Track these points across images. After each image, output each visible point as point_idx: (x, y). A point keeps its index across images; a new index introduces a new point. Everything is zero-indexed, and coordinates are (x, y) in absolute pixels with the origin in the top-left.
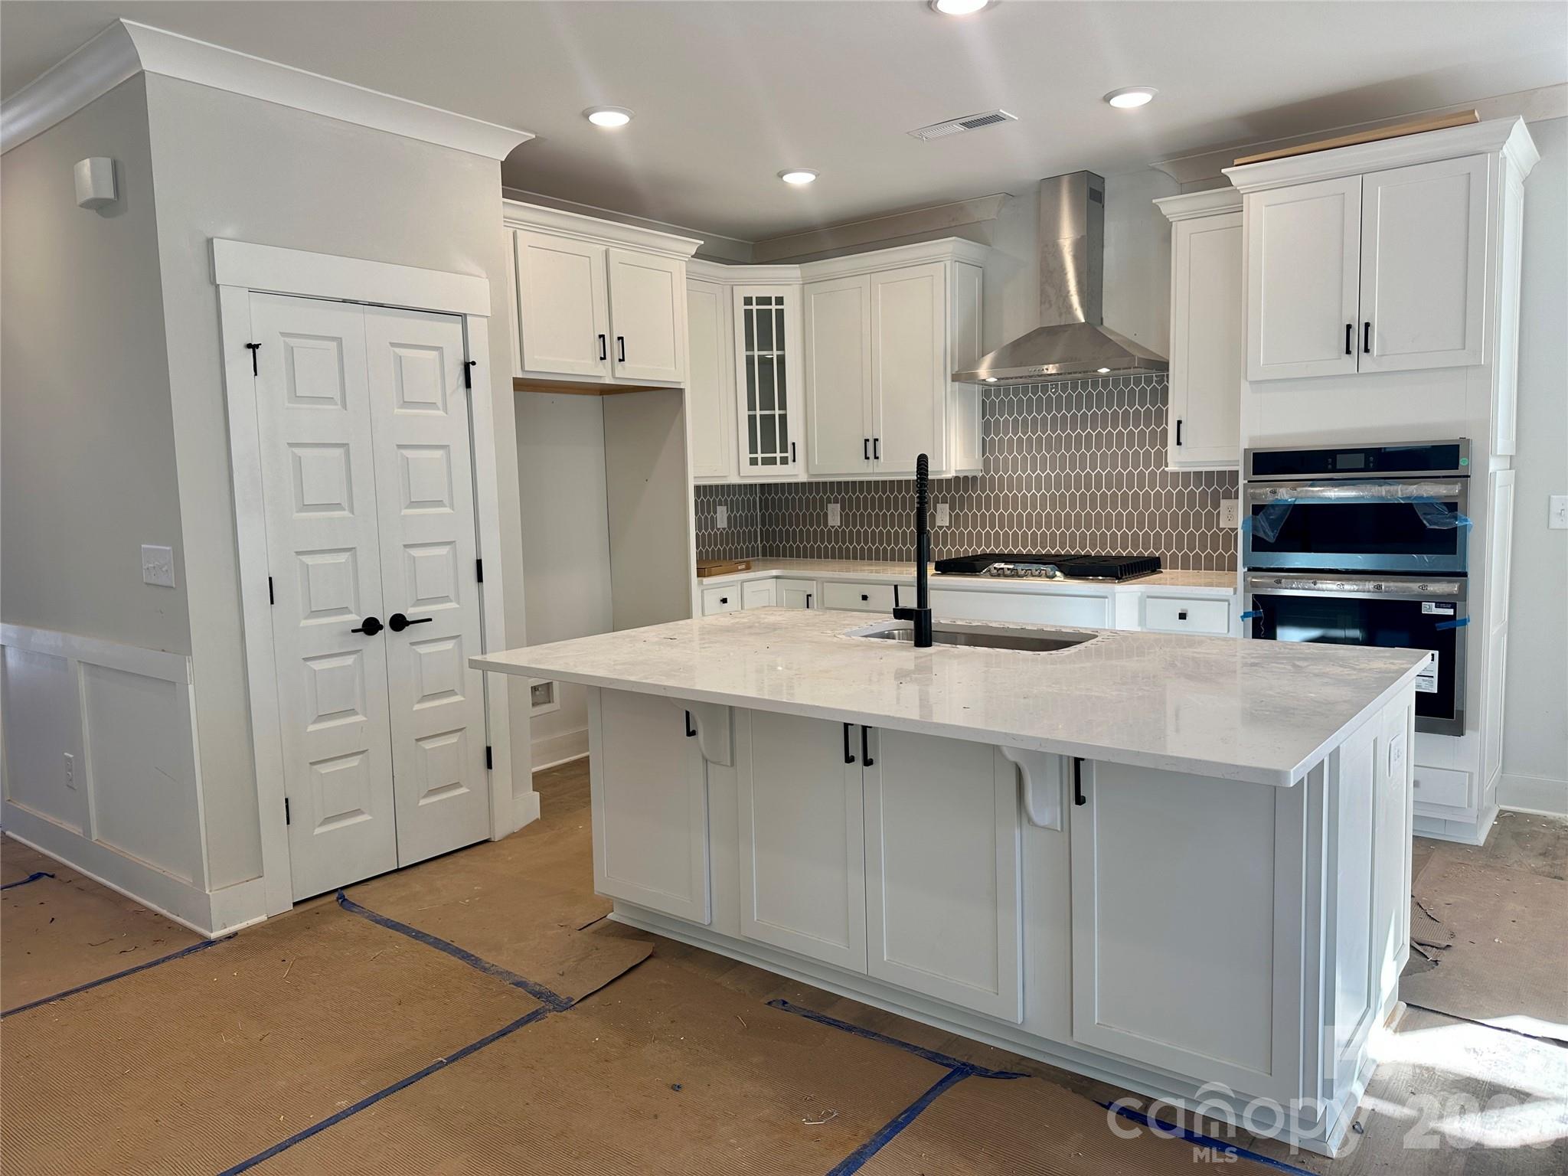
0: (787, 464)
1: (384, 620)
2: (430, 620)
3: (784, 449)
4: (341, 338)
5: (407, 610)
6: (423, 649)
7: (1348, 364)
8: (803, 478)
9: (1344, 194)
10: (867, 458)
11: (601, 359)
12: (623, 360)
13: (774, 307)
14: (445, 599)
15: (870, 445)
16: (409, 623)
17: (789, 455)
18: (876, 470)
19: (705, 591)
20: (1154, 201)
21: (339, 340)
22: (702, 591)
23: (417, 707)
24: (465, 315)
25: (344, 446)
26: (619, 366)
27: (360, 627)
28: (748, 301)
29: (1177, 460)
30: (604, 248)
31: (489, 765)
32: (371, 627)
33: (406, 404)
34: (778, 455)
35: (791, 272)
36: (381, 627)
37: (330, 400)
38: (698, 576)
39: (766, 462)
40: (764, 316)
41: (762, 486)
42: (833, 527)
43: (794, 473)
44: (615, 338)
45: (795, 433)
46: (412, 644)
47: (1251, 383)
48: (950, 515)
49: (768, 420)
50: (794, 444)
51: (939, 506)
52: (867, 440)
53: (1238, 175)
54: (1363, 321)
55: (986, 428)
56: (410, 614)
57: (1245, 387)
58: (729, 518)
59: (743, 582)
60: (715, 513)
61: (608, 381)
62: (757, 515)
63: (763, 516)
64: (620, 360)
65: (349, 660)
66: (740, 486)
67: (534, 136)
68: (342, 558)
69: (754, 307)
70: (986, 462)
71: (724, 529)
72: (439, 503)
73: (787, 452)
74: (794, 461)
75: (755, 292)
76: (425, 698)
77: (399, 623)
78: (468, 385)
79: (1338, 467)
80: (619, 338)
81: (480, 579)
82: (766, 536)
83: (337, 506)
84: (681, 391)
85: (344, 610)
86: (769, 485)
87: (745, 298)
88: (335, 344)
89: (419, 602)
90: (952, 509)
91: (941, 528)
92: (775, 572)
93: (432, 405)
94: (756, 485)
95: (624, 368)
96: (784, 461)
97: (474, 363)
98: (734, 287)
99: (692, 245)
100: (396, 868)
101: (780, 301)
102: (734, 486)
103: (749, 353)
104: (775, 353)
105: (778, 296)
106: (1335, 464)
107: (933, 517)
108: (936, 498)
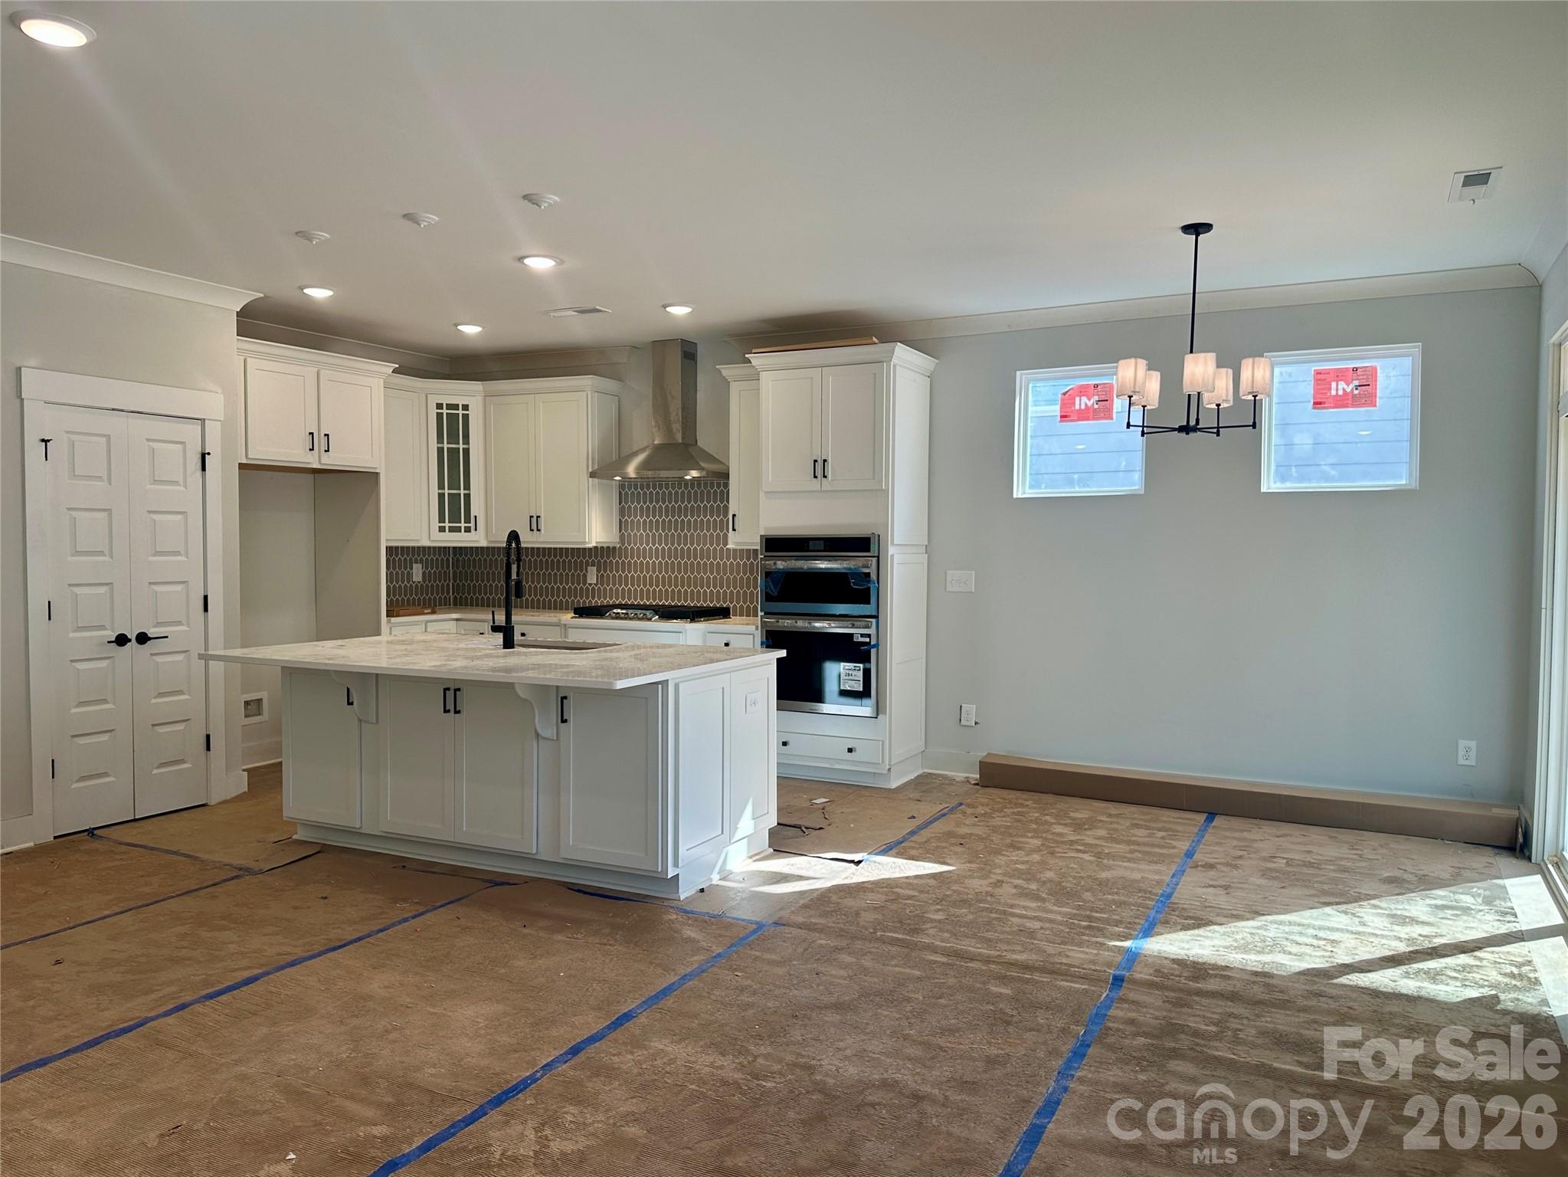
0: (470, 532)
1: (132, 636)
2: (167, 637)
3: (468, 520)
4: (109, 436)
5: (149, 629)
6: (159, 659)
7: (815, 485)
8: (483, 543)
9: (812, 378)
10: (532, 530)
11: (310, 450)
12: (328, 451)
13: (461, 412)
14: (179, 623)
15: (534, 520)
16: (150, 639)
17: (472, 525)
18: (541, 540)
19: (393, 628)
20: (717, 367)
21: (108, 437)
22: (391, 629)
23: (154, 701)
24: (204, 420)
25: (109, 511)
26: (324, 456)
27: (114, 639)
28: (439, 406)
29: (734, 542)
30: (316, 370)
31: (208, 748)
32: (122, 640)
33: (155, 482)
34: (463, 525)
35: (477, 386)
36: (130, 640)
37: (100, 478)
38: (387, 616)
39: (452, 530)
40: (453, 418)
41: (455, 548)
43: (477, 539)
44: (322, 435)
45: (476, 509)
46: (152, 655)
47: (766, 492)
48: (597, 575)
49: (455, 499)
50: (476, 517)
51: (589, 568)
52: (531, 517)
53: (757, 360)
54: (822, 458)
55: (622, 512)
56: (152, 632)
57: (762, 494)
58: (424, 573)
59: (427, 622)
60: (411, 568)
61: (315, 467)
62: (449, 573)
63: (455, 573)
64: (326, 451)
65: (104, 664)
66: (429, 548)
67: (262, 295)
68: (103, 590)
69: (445, 411)
70: (622, 537)
71: (419, 582)
72: (177, 553)
73: (470, 523)
74: (476, 530)
75: (446, 400)
76: (161, 695)
77: (143, 638)
78: (204, 468)
79: (810, 548)
80: (325, 435)
81: (206, 609)
82: (457, 589)
83: (101, 553)
84: (376, 476)
85: (102, 627)
86: (461, 548)
87: (437, 404)
88: (104, 439)
89: (158, 624)
90: (598, 571)
91: (590, 584)
92: (455, 616)
93: (176, 483)
94: (449, 548)
95: (329, 457)
96: (468, 530)
97: (209, 454)
98: (429, 395)
99: (388, 368)
100: (133, 818)
101: (466, 407)
102: (424, 548)
103: (440, 445)
104: (461, 446)
105: (464, 403)
106: (808, 546)
107: (585, 576)
108: (587, 563)
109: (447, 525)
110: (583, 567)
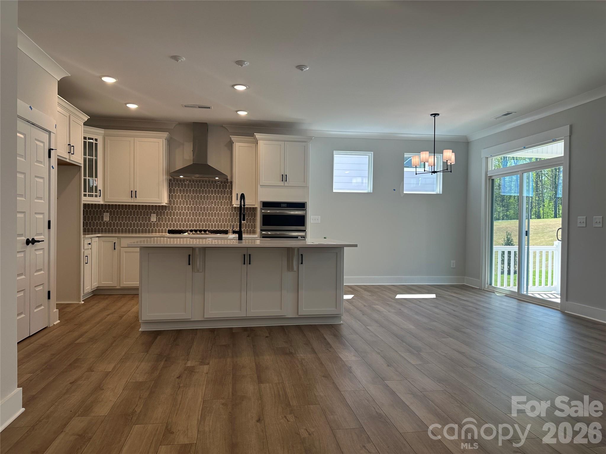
0: (97, 197)
1: (31, 240)
2: (43, 241)
3: (96, 192)
5: (34, 237)
6: (37, 252)
7: (282, 184)
8: (102, 203)
9: (280, 145)
10: (132, 197)
11: (69, 153)
13: (94, 142)
14: (42, 234)
15: (134, 193)
16: (36, 242)
17: (98, 194)
18: (135, 201)
19: (85, 240)
23: (35, 274)
24: (50, 132)
25: (25, 174)
27: (25, 242)
28: (85, 138)
30: (68, 114)
31: (49, 298)
32: (28, 242)
33: (37, 161)
34: (94, 194)
35: (101, 131)
38: (83, 234)
39: (89, 196)
40: (91, 144)
42: (106, 221)
43: (100, 200)
45: (100, 187)
46: (35, 250)
47: (260, 185)
48: (156, 218)
50: (100, 190)
51: (152, 215)
52: (132, 191)
53: (258, 136)
54: (285, 174)
56: (36, 238)
57: (259, 186)
59: (92, 238)
61: (68, 161)
65: (22, 254)
68: (22, 215)
69: (87, 141)
70: (170, 201)
72: (41, 198)
74: (100, 196)
75: (88, 135)
76: (36, 271)
77: (33, 242)
78: (50, 156)
79: (281, 206)
81: (49, 227)
83: (22, 196)
84: (80, 167)
85: (22, 235)
89: (37, 234)
90: (157, 215)
91: (153, 222)
93: (41, 162)
96: (96, 196)
100: (29, 336)
101: (96, 140)
103: (85, 156)
104: (94, 158)
105: (95, 138)
106: (280, 206)
107: (150, 218)
108: (151, 213)
109: (87, 193)
110: (149, 214)
